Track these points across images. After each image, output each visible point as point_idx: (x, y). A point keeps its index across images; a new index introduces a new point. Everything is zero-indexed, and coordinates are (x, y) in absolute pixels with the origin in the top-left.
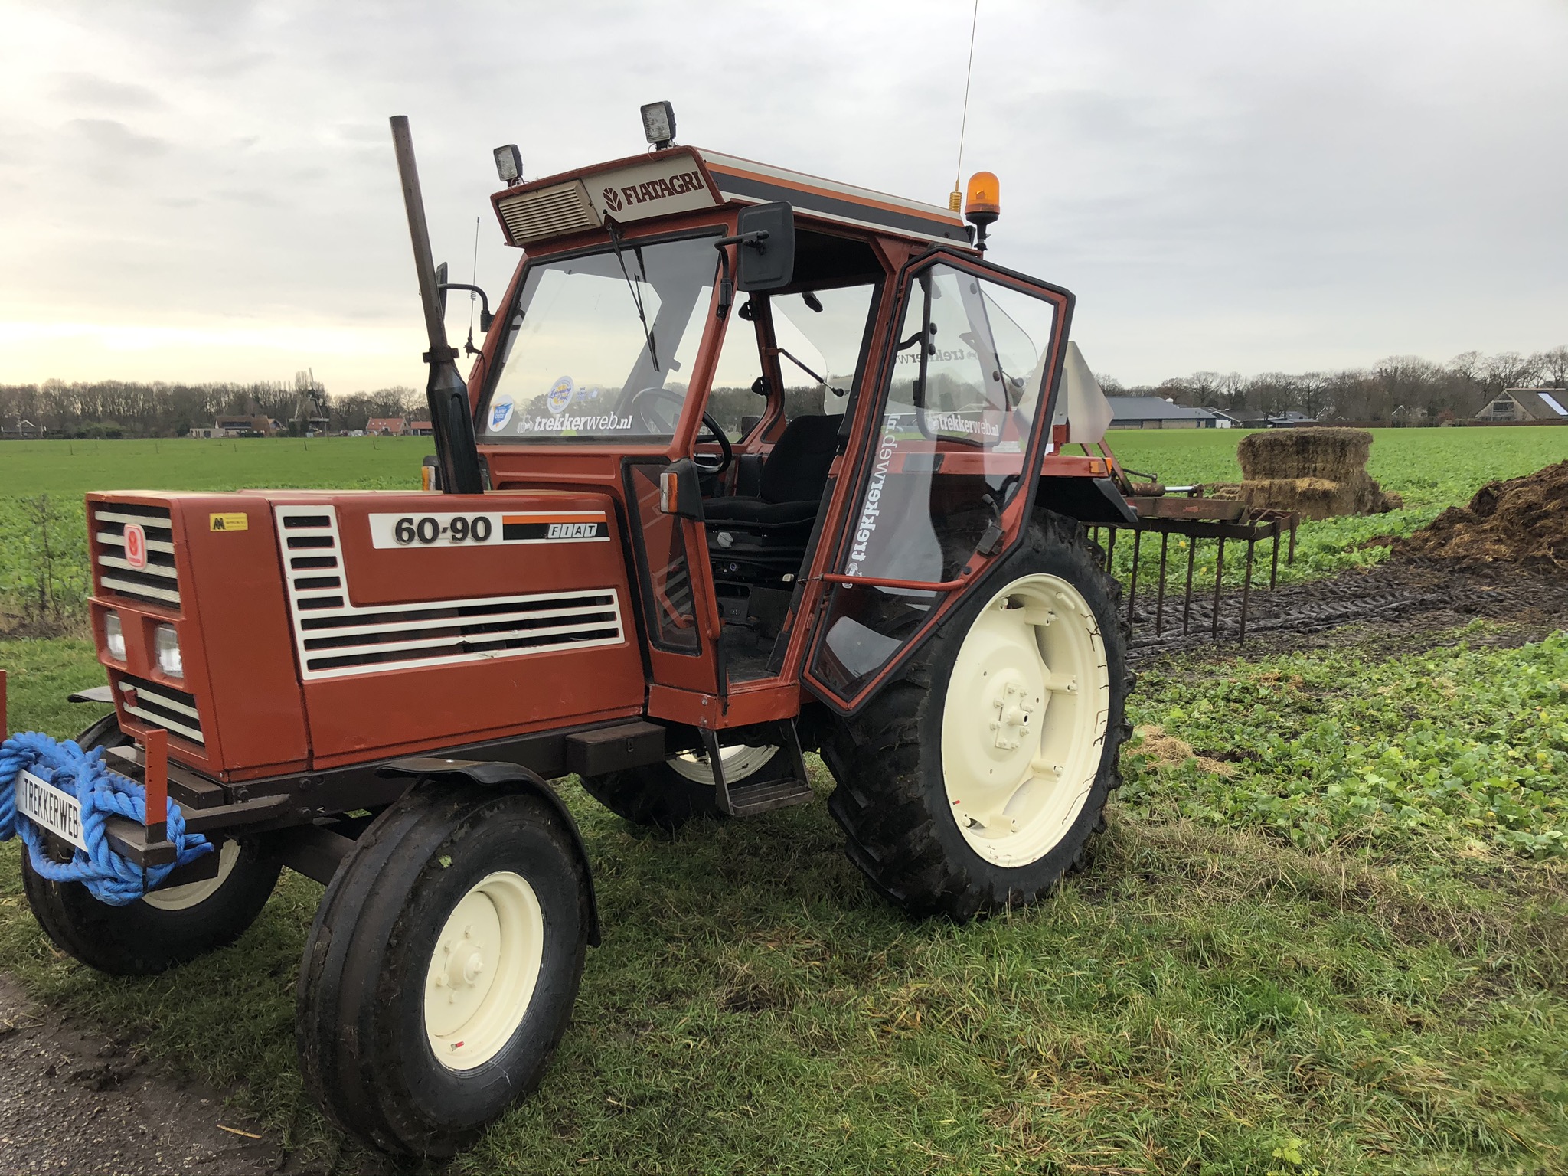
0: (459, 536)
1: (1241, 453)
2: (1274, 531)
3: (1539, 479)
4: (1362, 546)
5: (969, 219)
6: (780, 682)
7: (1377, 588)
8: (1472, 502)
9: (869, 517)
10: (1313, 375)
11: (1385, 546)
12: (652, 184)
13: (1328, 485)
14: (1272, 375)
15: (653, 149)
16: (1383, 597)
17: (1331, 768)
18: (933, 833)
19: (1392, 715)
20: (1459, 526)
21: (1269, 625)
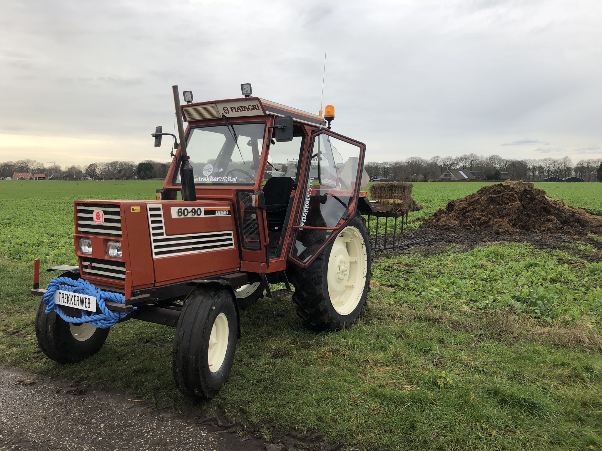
0: (193, 214)
1: (371, 190)
2: (402, 215)
3: (466, 200)
4: (413, 222)
5: (325, 119)
6: (281, 259)
7: (420, 235)
8: (446, 207)
9: (306, 209)
10: (386, 163)
11: (421, 222)
12: (242, 107)
13: (399, 201)
14: (372, 163)
15: (244, 97)
16: (423, 238)
17: (422, 288)
18: (325, 304)
19: (435, 273)
20: (443, 215)
21: (390, 247)
